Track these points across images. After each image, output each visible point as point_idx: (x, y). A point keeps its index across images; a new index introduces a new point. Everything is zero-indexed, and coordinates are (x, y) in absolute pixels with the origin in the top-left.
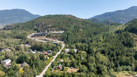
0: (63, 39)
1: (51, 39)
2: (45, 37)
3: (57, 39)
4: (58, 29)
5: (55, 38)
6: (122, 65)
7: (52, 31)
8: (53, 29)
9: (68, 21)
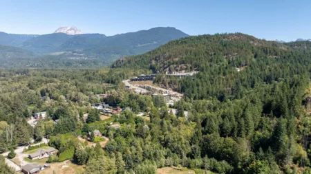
0: (183, 88)
1: (159, 86)
2: (152, 82)
3: (170, 87)
4: (191, 68)
5: (168, 86)
6: (206, 156)
7: (177, 71)
8: (180, 66)
9: (221, 48)
